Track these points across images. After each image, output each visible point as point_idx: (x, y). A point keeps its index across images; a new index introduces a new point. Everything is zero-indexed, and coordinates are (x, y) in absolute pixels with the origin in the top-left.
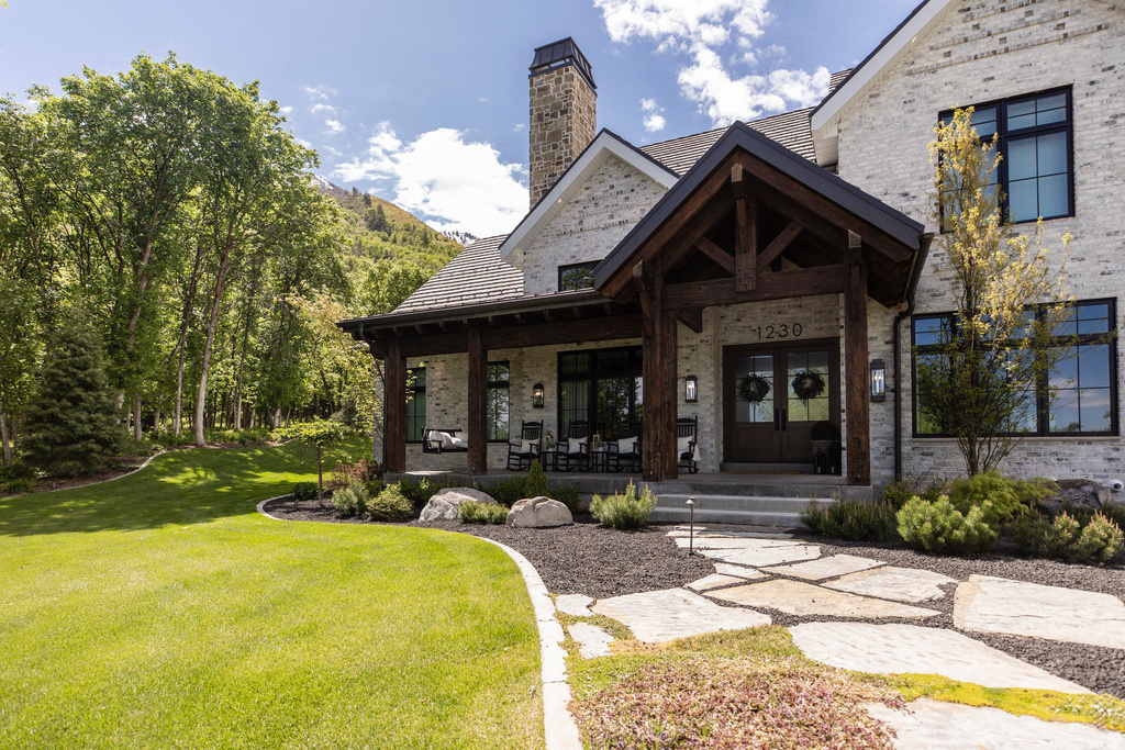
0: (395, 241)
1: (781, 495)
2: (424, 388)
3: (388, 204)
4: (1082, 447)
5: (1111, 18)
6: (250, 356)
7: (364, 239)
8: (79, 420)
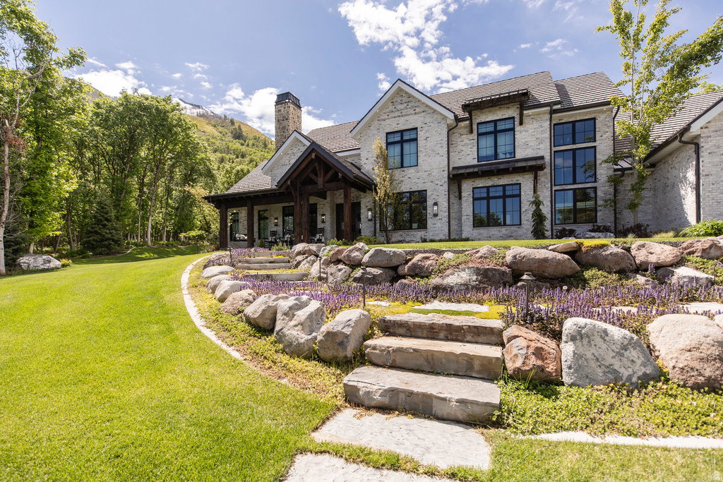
0: (248, 145)
2: (238, 221)
3: (244, 124)
4: (419, 233)
6: (169, 209)
7: (230, 145)
8: (106, 233)
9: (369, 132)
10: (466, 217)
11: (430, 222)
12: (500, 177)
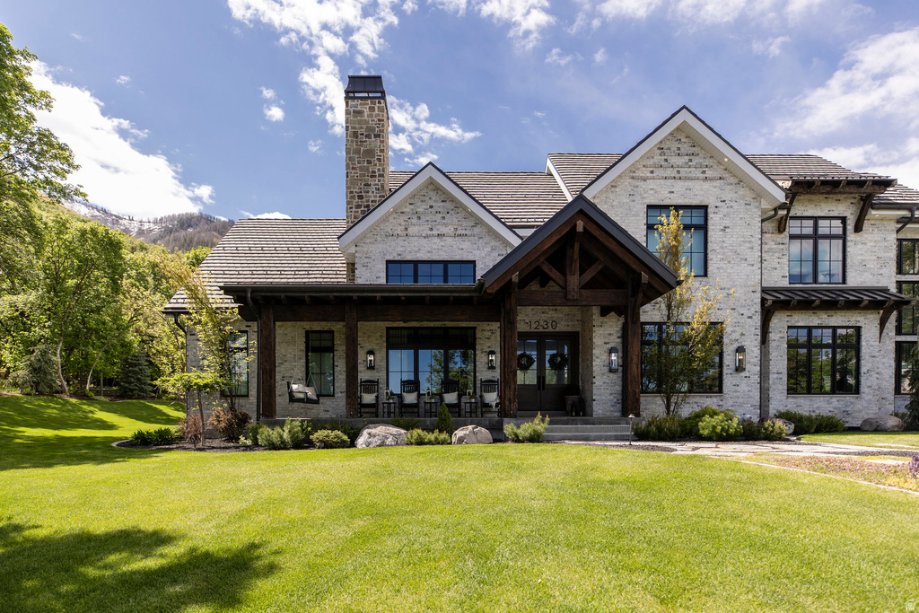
1: (593, 424)
4: (708, 399)
5: (726, 175)
9: (612, 196)
10: (776, 376)
11: (728, 381)
12: (831, 312)
